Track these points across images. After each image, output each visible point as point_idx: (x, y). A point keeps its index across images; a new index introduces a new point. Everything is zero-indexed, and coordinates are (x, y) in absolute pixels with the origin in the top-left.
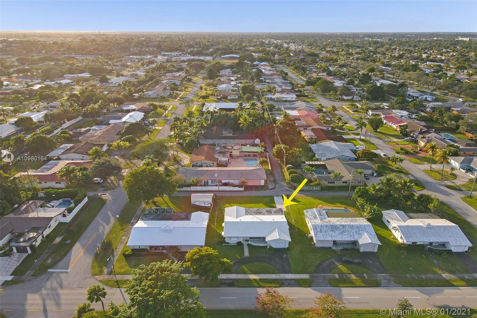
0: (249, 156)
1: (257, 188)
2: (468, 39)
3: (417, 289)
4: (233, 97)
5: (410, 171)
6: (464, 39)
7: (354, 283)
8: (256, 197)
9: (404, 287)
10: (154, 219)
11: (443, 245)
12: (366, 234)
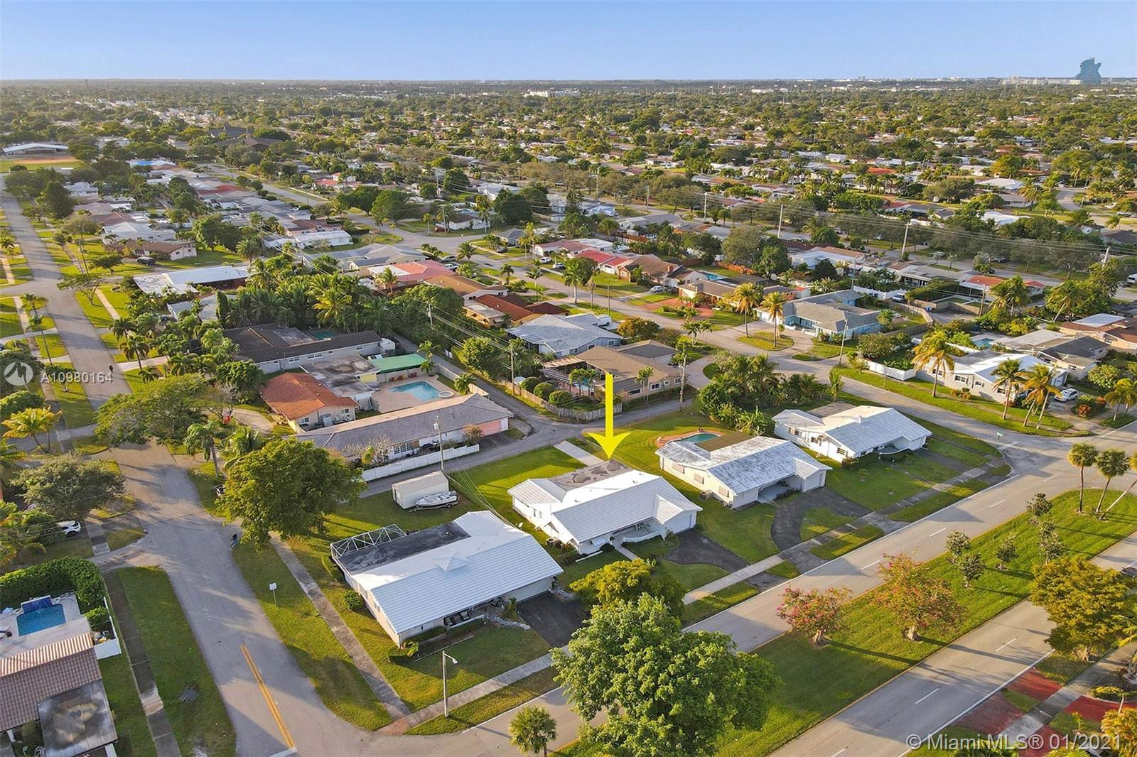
0: (400, 378)
1: (501, 438)
2: (545, 94)
3: (929, 519)
4: (184, 253)
5: (719, 345)
6: (540, 94)
7: (850, 543)
8: (520, 456)
9: (911, 522)
10: (384, 560)
11: (890, 446)
12: (798, 460)
